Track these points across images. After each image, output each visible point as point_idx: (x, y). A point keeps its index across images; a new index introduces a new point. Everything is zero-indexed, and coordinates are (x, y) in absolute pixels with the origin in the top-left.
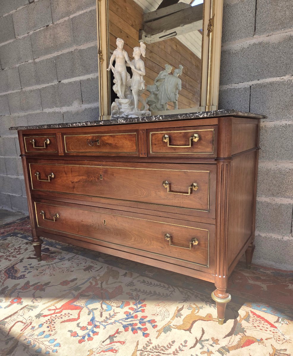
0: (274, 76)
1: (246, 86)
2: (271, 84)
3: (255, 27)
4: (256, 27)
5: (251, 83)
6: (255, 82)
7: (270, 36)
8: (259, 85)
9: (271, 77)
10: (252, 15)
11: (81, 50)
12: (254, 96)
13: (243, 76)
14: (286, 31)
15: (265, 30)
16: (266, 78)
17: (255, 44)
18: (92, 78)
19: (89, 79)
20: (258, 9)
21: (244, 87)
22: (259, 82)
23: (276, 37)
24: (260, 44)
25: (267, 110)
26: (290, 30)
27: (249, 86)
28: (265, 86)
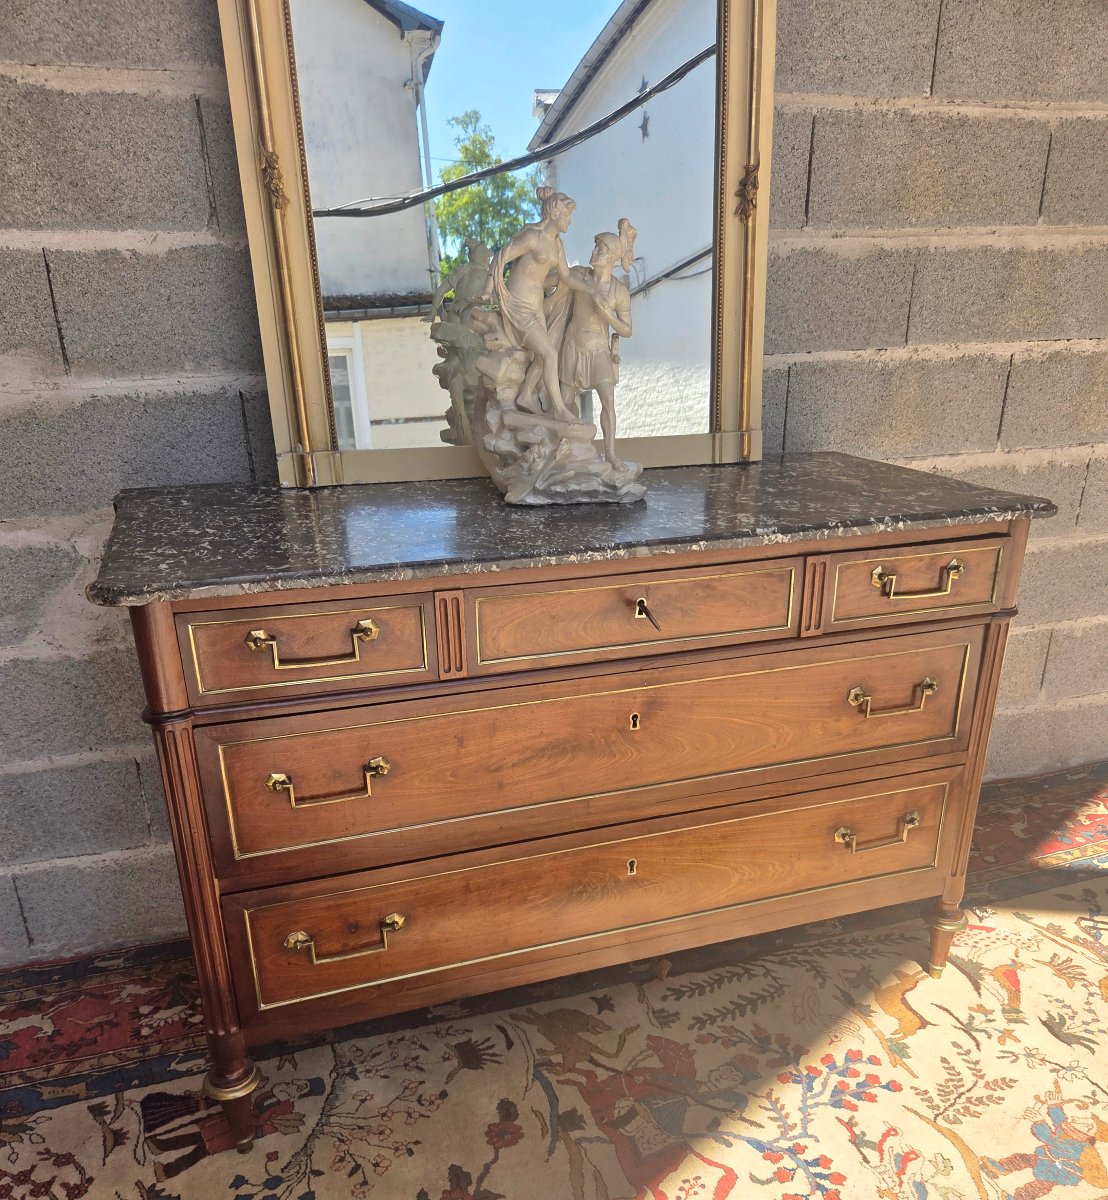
0: (844, 348)
1: (781, 366)
2: (836, 366)
3: (807, 202)
4: (810, 205)
5: (792, 359)
6: (801, 357)
7: (841, 236)
8: (810, 365)
9: (836, 348)
10: (803, 166)
11: (42, 90)
12: (796, 395)
13: (774, 337)
14: (876, 233)
15: (829, 219)
16: (825, 348)
17: (804, 252)
18: (134, 253)
19: (115, 252)
20: (817, 153)
21: (774, 368)
22: (809, 358)
23: (852, 244)
24: (818, 252)
25: (825, 435)
26: (879, 231)
27: (786, 369)
28: (821, 370)
